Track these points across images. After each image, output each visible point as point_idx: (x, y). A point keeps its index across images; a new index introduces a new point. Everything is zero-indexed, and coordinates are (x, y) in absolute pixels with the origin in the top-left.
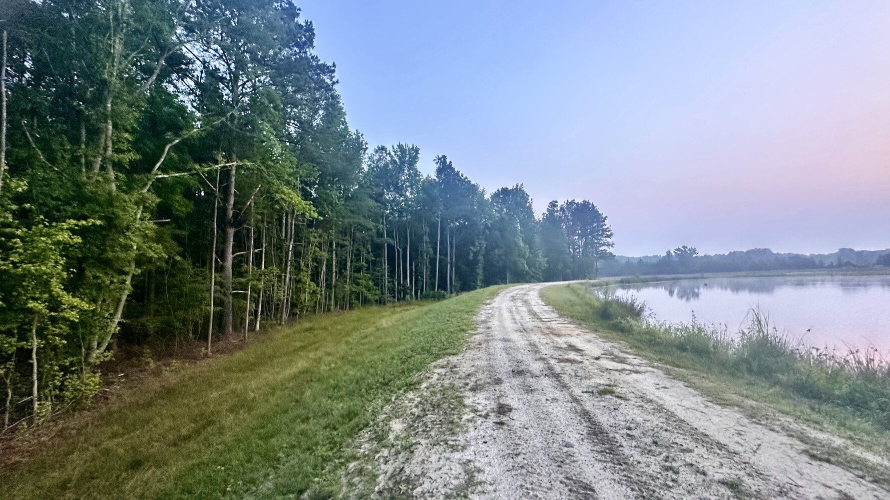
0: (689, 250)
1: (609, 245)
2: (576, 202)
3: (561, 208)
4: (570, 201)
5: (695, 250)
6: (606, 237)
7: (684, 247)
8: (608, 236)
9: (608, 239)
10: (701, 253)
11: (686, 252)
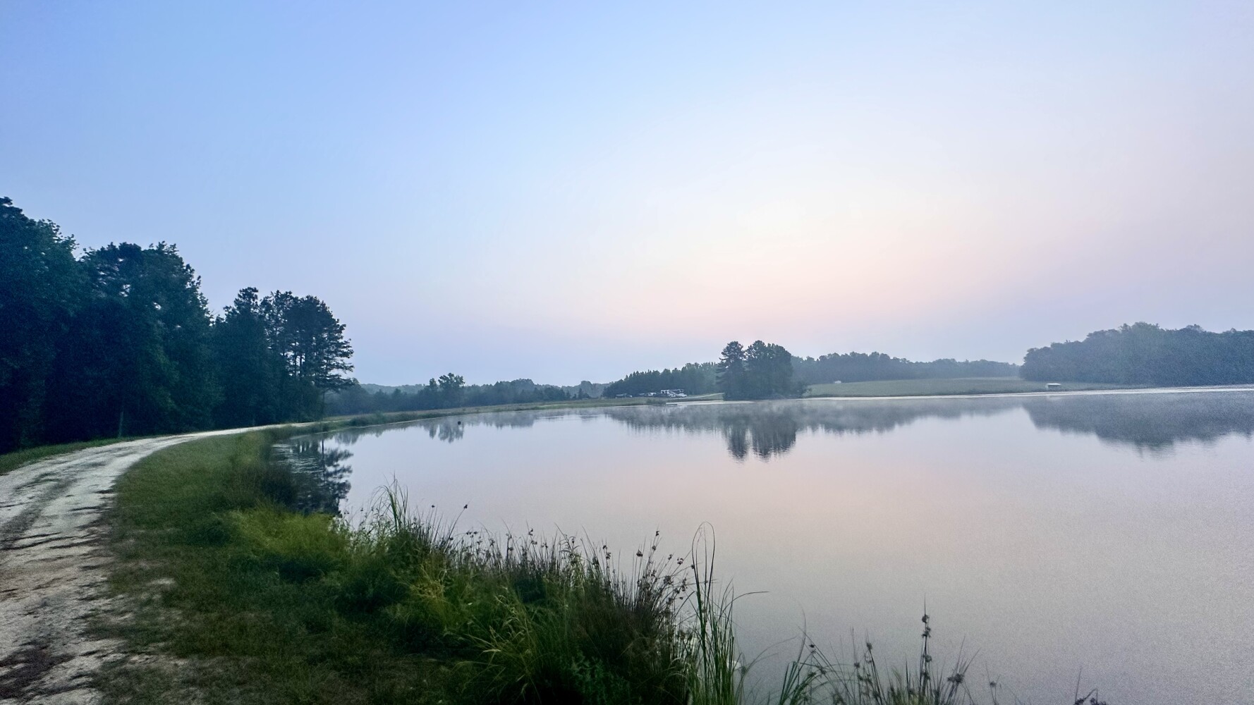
0: (456, 378)
1: (344, 367)
2: (294, 295)
3: (265, 303)
4: (283, 292)
5: (461, 379)
6: (341, 356)
7: (451, 375)
8: (346, 355)
9: (345, 359)
10: (468, 383)
11: (452, 382)
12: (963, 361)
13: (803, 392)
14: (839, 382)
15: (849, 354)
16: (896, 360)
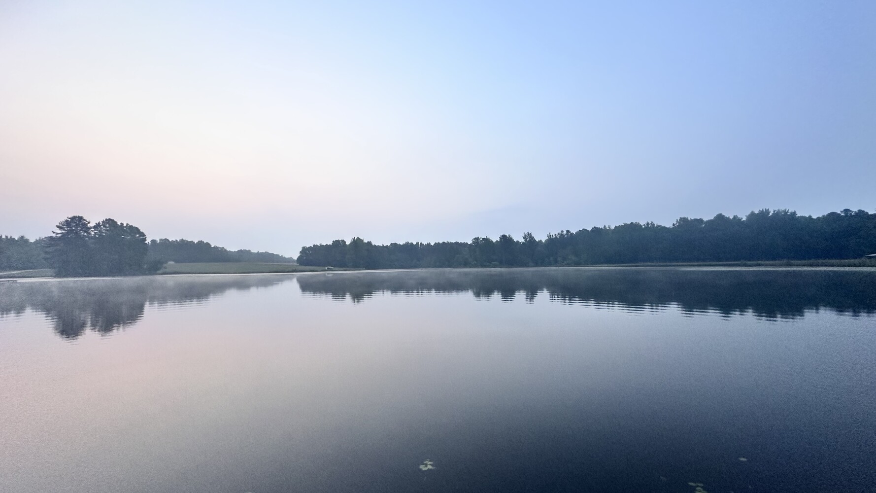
12: (256, 252)
13: (158, 269)
14: (172, 263)
15: (179, 241)
16: (216, 248)
